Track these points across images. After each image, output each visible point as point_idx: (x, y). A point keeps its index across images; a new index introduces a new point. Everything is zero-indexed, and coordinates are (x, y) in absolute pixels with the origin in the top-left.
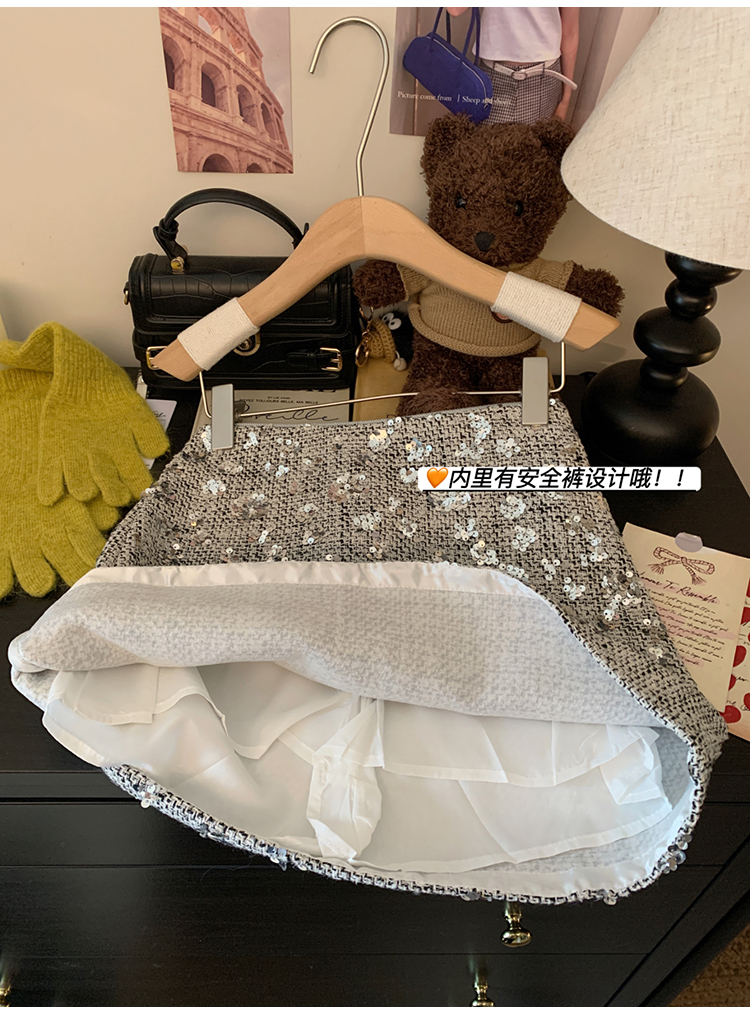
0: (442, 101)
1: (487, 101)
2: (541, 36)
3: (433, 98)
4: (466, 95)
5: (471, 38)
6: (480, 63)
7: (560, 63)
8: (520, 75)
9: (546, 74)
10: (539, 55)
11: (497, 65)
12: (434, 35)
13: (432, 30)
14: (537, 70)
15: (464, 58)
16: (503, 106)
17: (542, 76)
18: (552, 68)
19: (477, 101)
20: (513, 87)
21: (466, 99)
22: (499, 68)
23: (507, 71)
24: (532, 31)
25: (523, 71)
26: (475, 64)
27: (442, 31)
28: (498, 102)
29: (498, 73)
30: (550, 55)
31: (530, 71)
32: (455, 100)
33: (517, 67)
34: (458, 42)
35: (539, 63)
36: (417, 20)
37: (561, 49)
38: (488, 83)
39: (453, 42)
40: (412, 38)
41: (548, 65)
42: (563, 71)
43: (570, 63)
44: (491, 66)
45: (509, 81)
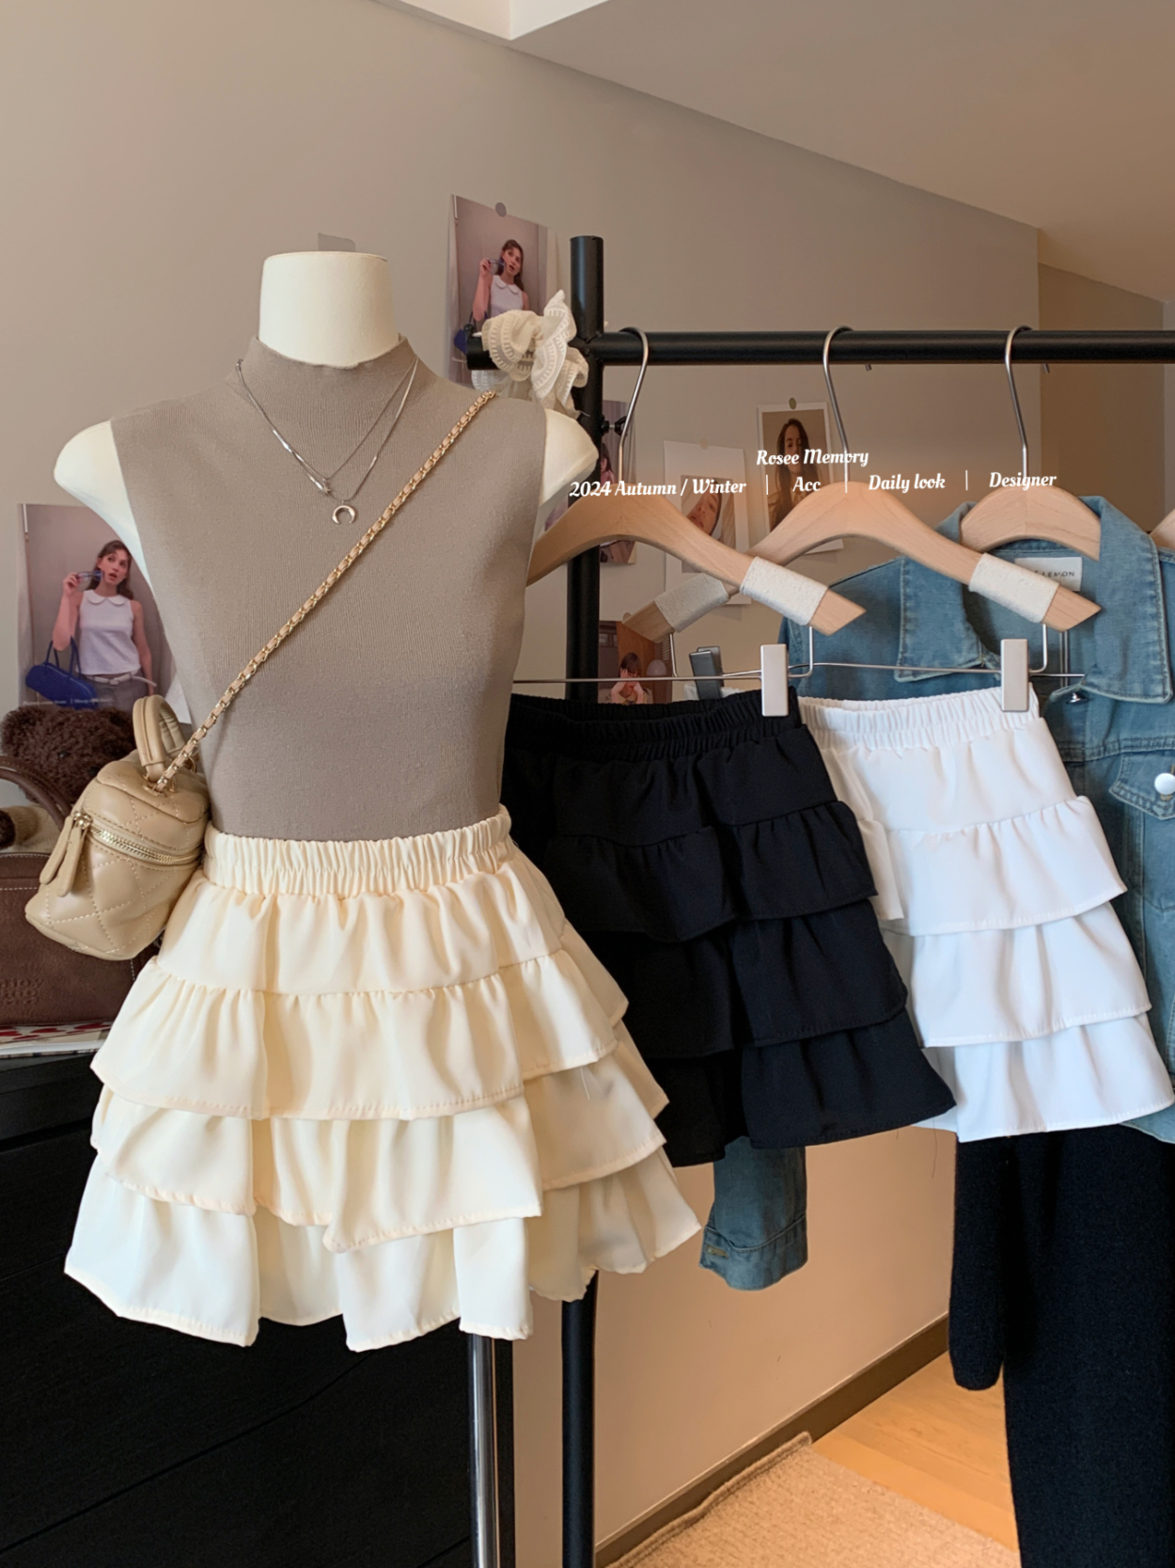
0: (59, 705)
1: (94, 700)
2: (125, 658)
3: (50, 703)
4: (77, 698)
6: (83, 677)
7: (142, 672)
8: (115, 681)
9: (133, 679)
10: (126, 669)
12: (47, 663)
13: (44, 660)
14: (127, 677)
15: (70, 674)
17: (131, 680)
18: (137, 675)
19: (86, 701)
20: (110, 690)
21: (78, 701)
22: (98, 679)
23: (104, 680)
24: (116, 655)
27: (52, 660)
28: (102, 700)
30: (133, 667)
31: (121, 679)
32: (68, 701)
33: (111, 677)
34: (65, 664)
35: (126, 673)
36: (33, 655)
37: (141, 662)
38: (91, 689)
39: (61, 666)
40: (31, 666)
41: (133, 674)
42: (144, 676)
43: (148, 670)
44: (91, 678)
45: (107, 687)
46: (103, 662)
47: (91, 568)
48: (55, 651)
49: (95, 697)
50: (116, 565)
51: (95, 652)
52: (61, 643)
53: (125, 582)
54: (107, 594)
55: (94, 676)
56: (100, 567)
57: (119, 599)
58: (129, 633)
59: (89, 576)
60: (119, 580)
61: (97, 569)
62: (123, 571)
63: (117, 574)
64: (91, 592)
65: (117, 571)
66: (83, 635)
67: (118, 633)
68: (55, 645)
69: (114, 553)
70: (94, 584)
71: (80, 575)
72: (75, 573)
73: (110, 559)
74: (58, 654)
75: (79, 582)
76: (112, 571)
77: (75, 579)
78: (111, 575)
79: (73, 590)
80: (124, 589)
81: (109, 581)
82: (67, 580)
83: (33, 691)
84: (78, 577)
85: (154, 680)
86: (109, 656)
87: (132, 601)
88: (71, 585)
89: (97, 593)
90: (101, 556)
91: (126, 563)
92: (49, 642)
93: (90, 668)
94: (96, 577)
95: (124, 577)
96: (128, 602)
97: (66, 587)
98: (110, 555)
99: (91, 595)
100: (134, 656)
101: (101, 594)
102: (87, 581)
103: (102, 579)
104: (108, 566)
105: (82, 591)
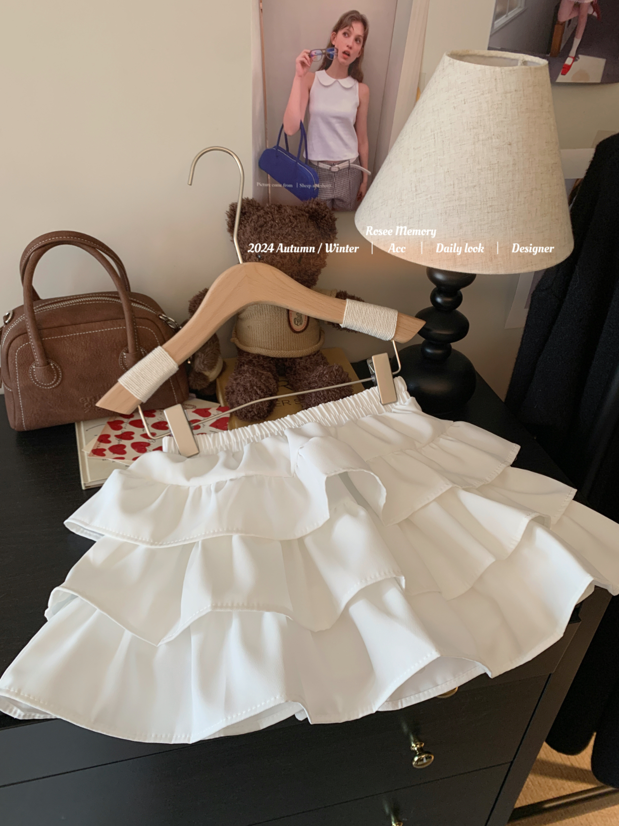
0: (286, 187)
1: (316, 186)
2: (346, 145)
3: (280, 186)
5: (302, 149)
6: (308, 163)
7: (359, 160)
8: (335, 169)
9: (351, 167)
10: (346, 156)
11: (320, 163)
12: (278, 147)
13: (276, 144)
14: (346, 164)
15: (298, 159)
16: (326, 189)
17: (349, 168)
18: (354, 163)
19: (309, 186)
20: (331, 176)
21: (302, 185)
22: (321, 165)
23: (327, 167)
24: (340, 142)
25: (337, 166)
26: (306, 163)
27: (282, 144)
28: (323, 186)
29: (321, 168)
30: (353, 156)
31: (341, 166)
32: (294, 185)
33: (333, 164)
34: (293, 150)
35: (346, 161)
36: (266, 138)
37: (359, 152)
39: (289, 152)
40: (264, 149)
41: (351, 161)
42: (361, 165)
43: (365, 160)
44: (316, 164)
45: (327, 173)
46: (326, 147)
47: (324, 45)
48: (286, 135)
49: (317, 183)
50: (350, 41)
51: (322, 138)
52: (291, 129)
53: (357, 61)
54: (338, 76)
55: (318, 162)
56: (333, 43)
57: (348, 82)
58: (352, 120)
59: (323, 54)
60: (352, 59)
61: (331, 46)
62: (357, 47)
63: (351, 52)
64: (324, 71)
65: (351, 48)
66: (312, 120)
67: (342, 119)
68: (285, 129)
69: (351, 26)
70: (326, 64)
71: (313, 53)
72: (309, 51)
73: (345, 34)
74: (288, 137)
75: (311, 61)
76: (346, 49)
77: (308, 57)
78: (344, 53)
79: (305, 69)
80: (355, 71)
81: (342, 60)
82: (300, 58)
83: (265, 173)
84: (310, 56)
85: (369, 170)
86: (333, 143)
87: (361, 84)
88: (303, 64)
89: (328, 74)
90: (336, 30)
91: (362, 40)
92: (281, 126)
93: (316, 154)
94: (329, 55)
95: (357, 56)
96: (357, 84)
97: (299, 66)
98: (344, 30)
99: (322, 76)
100: (353, 144)
101: (331, 75)
102: (319, 60)
103: (335, 57)
104: (343, 43)
105: (314, 73)
